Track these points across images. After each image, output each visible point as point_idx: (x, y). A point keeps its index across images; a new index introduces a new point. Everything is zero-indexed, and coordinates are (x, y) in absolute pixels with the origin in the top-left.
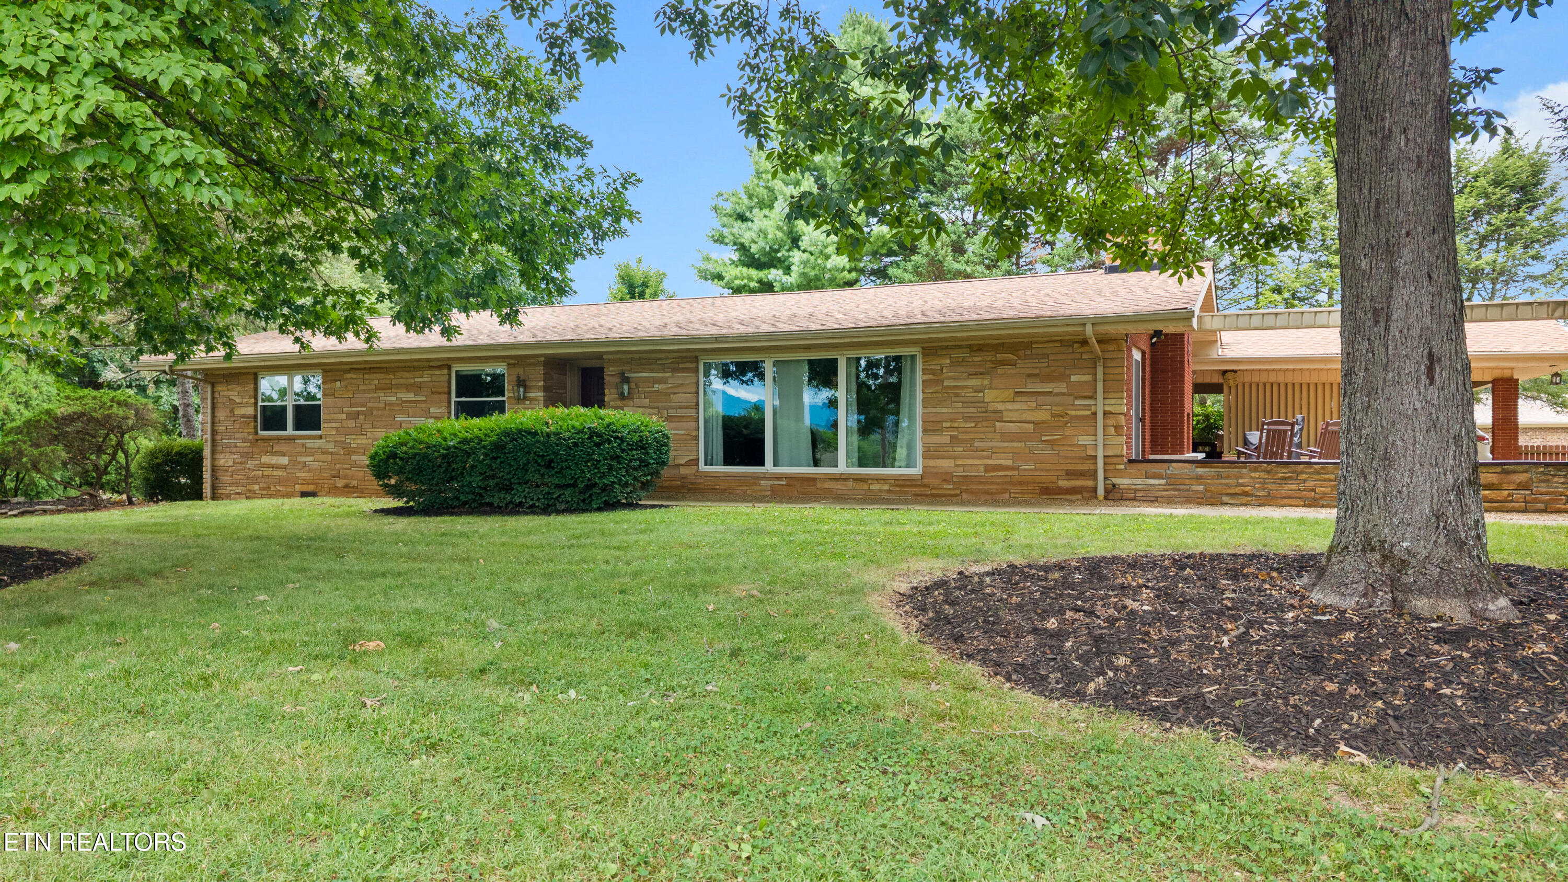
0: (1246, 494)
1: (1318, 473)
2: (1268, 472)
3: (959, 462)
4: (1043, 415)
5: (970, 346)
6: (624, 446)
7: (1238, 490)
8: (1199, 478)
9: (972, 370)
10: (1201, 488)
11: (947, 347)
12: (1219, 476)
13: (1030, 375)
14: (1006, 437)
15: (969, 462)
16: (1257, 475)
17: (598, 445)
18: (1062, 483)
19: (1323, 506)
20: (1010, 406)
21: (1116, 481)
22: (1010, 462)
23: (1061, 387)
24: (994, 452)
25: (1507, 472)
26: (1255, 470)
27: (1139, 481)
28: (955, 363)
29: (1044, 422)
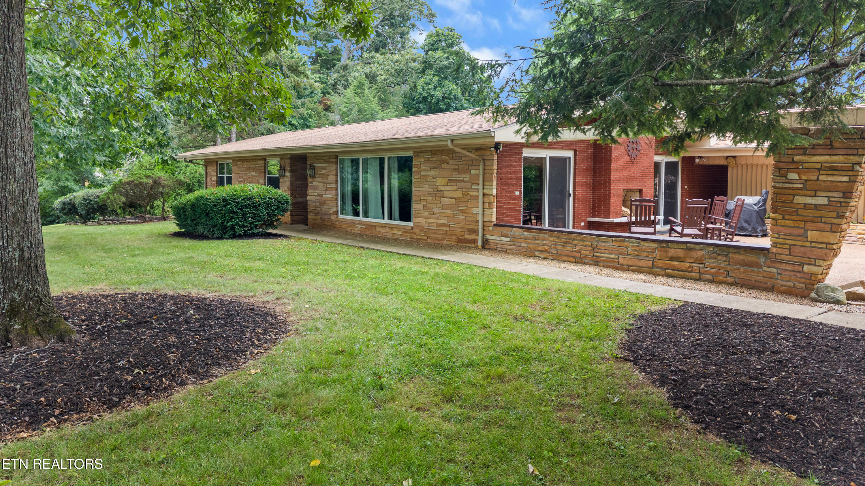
0: (546, 251)
1: (582, 240)
2: (558, 238)
3: (427, 220)
4: (459, 194)
5: (431, 151)
6: (239, 206)
7: (542, 248)
8: (525, 238)
9: (432, 166)
10: (525, 245)
11: (422, 152)
12: (534, 239)
13: (454, 170)
14: (445, 207)
15: (430, 220)
16: (552, 239)
17: (225, 206)
18: (467, 237)
19: (585, 263)
20: (447, 188)
21: (489, 237)
22: (445, 222)
23: (466, 177)
24: (439, 216)
26: (551, 236)
27: (498, 238)
28: (427, 161)
29: (459, 198)
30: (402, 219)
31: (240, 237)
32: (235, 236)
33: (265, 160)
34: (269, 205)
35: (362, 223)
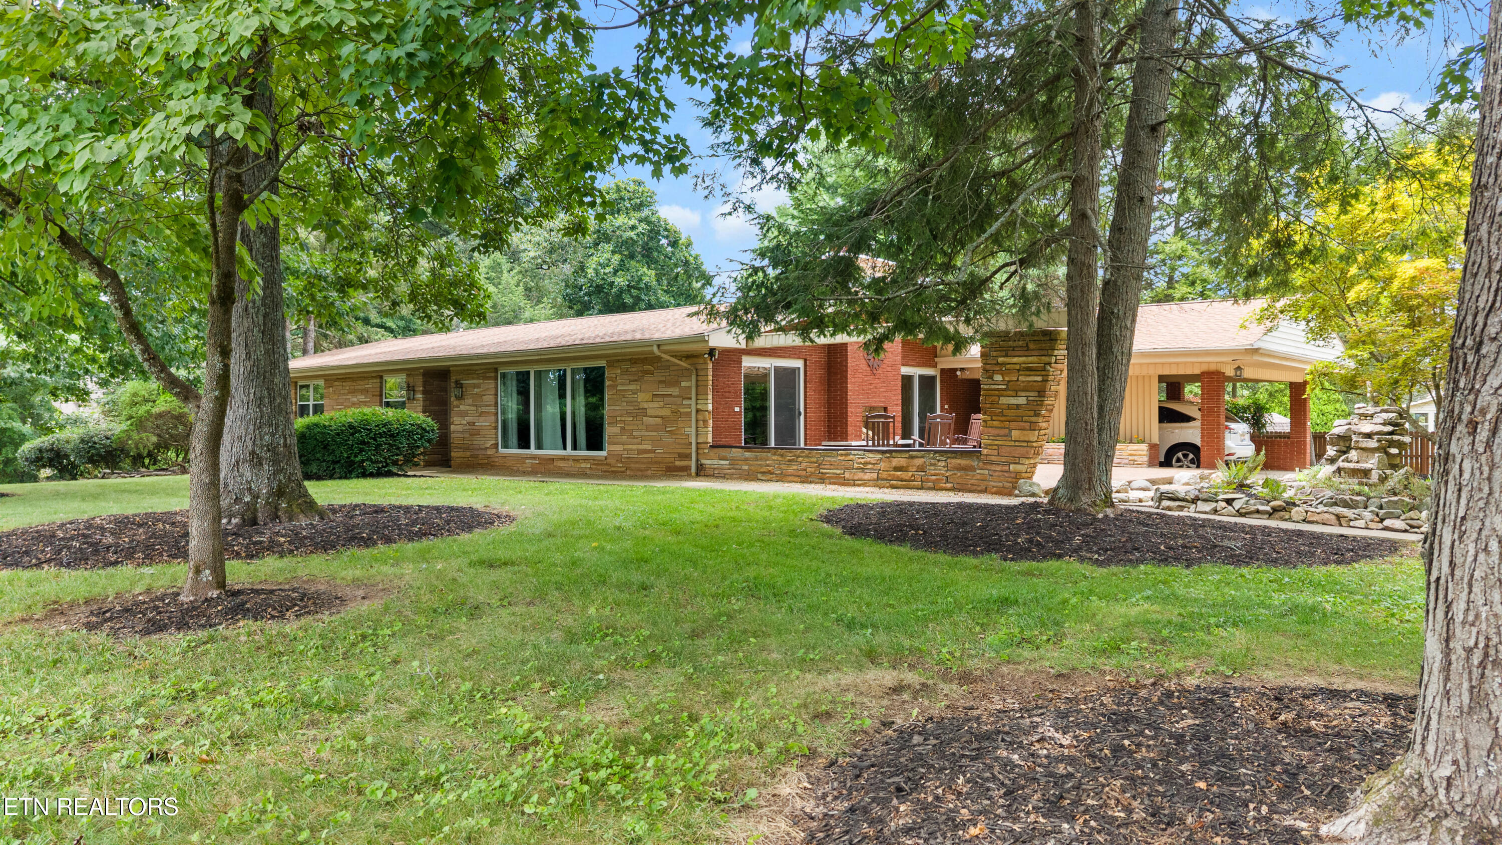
0: (770, 472)
1: (807, 457)
2: (782, 456)
3: (626, 447)
4: (666, 412)
5: (630, 360)
6: (372, 435)
7: (765, 469)
8: (746, 459)
9: (632, 378)
10: (746, 467)
11: (618, 361)
12: (756, 459)
13: (661, 382)
14: (648, 428)
15: (630, 447)
16: (775, 458)
17: (352, 434)
18: (678, 463)
19: (811, 482)
20: (651, 405)
21: (703, 461)
22: (650, 447)
23: (675, 391)
24: (642, 440)
25: (912, 457)
26: (775, 454)
27: (715, 462)
28: (625, 372)
29: (667, 417)
30: (589, 448)
31: (372, 475)
32: (365, 475)
33: (381, 377)
34: (410, 433)
35: (534, 457)
